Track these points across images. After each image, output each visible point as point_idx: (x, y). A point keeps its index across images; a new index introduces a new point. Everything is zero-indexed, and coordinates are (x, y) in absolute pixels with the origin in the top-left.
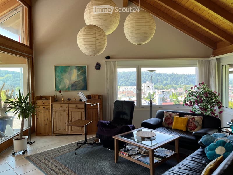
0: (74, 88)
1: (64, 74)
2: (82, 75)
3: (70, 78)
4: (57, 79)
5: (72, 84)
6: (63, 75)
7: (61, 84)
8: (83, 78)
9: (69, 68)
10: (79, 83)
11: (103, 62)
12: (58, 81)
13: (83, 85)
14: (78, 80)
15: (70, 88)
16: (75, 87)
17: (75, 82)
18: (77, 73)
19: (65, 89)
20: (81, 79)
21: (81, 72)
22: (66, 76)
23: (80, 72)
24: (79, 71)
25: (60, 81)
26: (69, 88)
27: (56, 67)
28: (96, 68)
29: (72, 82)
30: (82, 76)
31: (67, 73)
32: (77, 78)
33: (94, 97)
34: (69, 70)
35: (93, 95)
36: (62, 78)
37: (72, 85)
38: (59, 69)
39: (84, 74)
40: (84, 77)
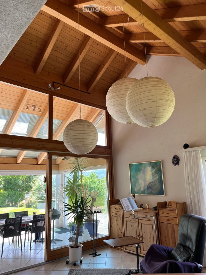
0: (150, 191)
1: (138, 173)
2: (157, 173)
3: (145, 178)
4: (132, 180)
5: (147, 185)
6: (137, 175)
7: (137, 185)
8: (159, 178)
9: (143, 166)
10: (155, 185)
11: (182, 153)
12: (133, 182)
13: (159, 187)
14: (153, 181)
15: (146, 191)
16: (150, 189)
17: (150, 183)
18: (152, 171)
19: (140, 192)
20: (157, 179)
21: (156, 170)
22: (140, 175)
23: (154, 170)
24: (153, 168)
25: (135, 182)
26: (144, 190)
27: (130, 166)
28: (173, 163)
29: (147, 183)
30: (157, 175)
31: (142, 172)
32: (151, 178)
33: (171, 206)
34: (143, 168)
35: (170, 202)
36: (136, 178)
37: (147, 187)
38: (133, 168)
39: (160, 173)
40: (160, 175)
